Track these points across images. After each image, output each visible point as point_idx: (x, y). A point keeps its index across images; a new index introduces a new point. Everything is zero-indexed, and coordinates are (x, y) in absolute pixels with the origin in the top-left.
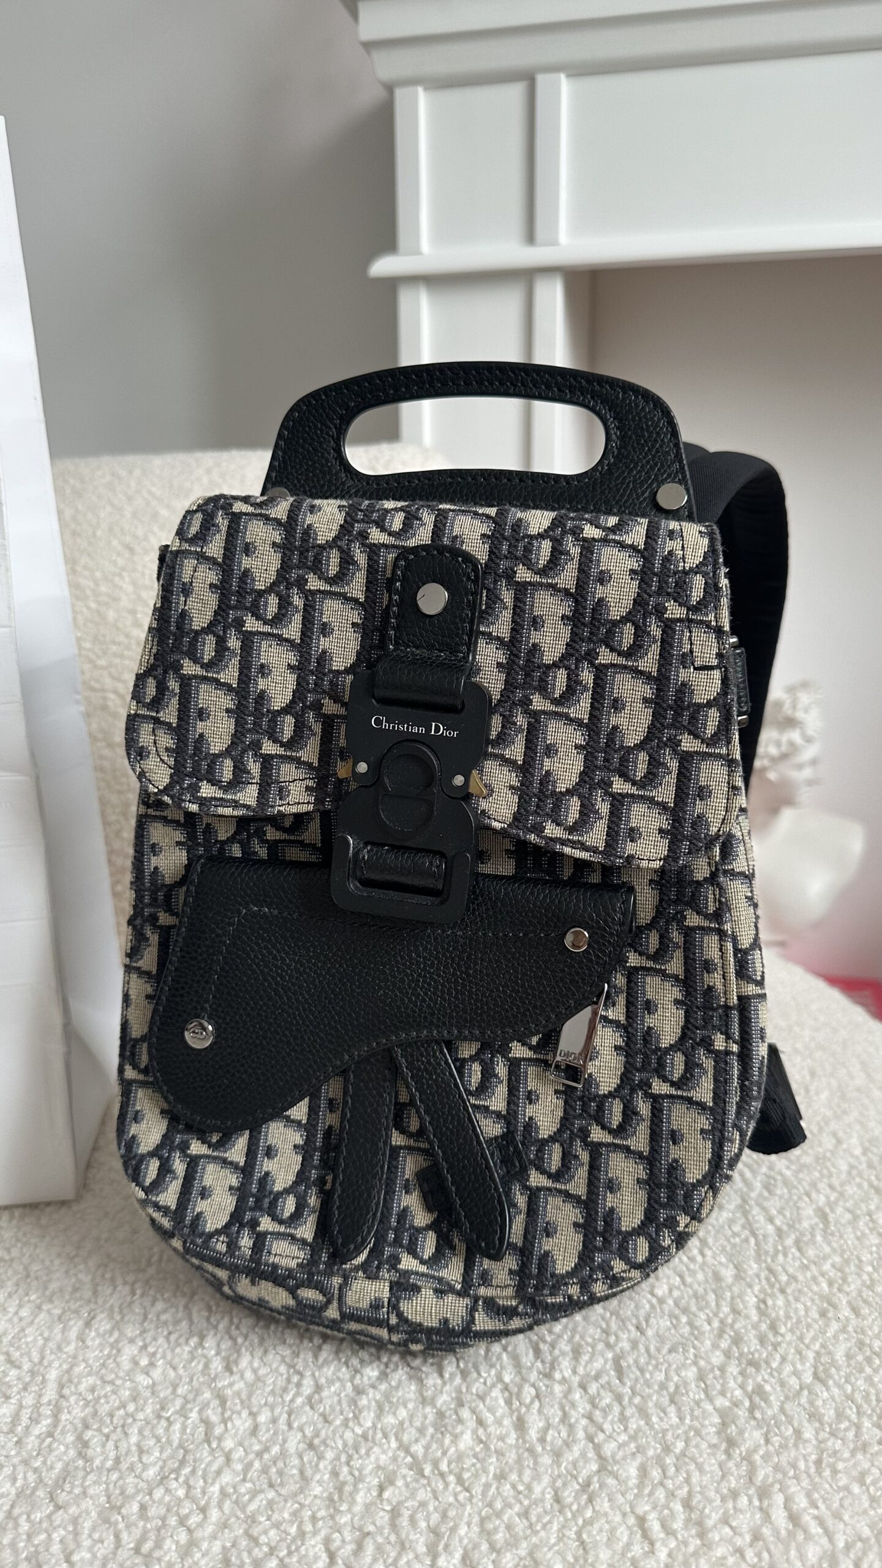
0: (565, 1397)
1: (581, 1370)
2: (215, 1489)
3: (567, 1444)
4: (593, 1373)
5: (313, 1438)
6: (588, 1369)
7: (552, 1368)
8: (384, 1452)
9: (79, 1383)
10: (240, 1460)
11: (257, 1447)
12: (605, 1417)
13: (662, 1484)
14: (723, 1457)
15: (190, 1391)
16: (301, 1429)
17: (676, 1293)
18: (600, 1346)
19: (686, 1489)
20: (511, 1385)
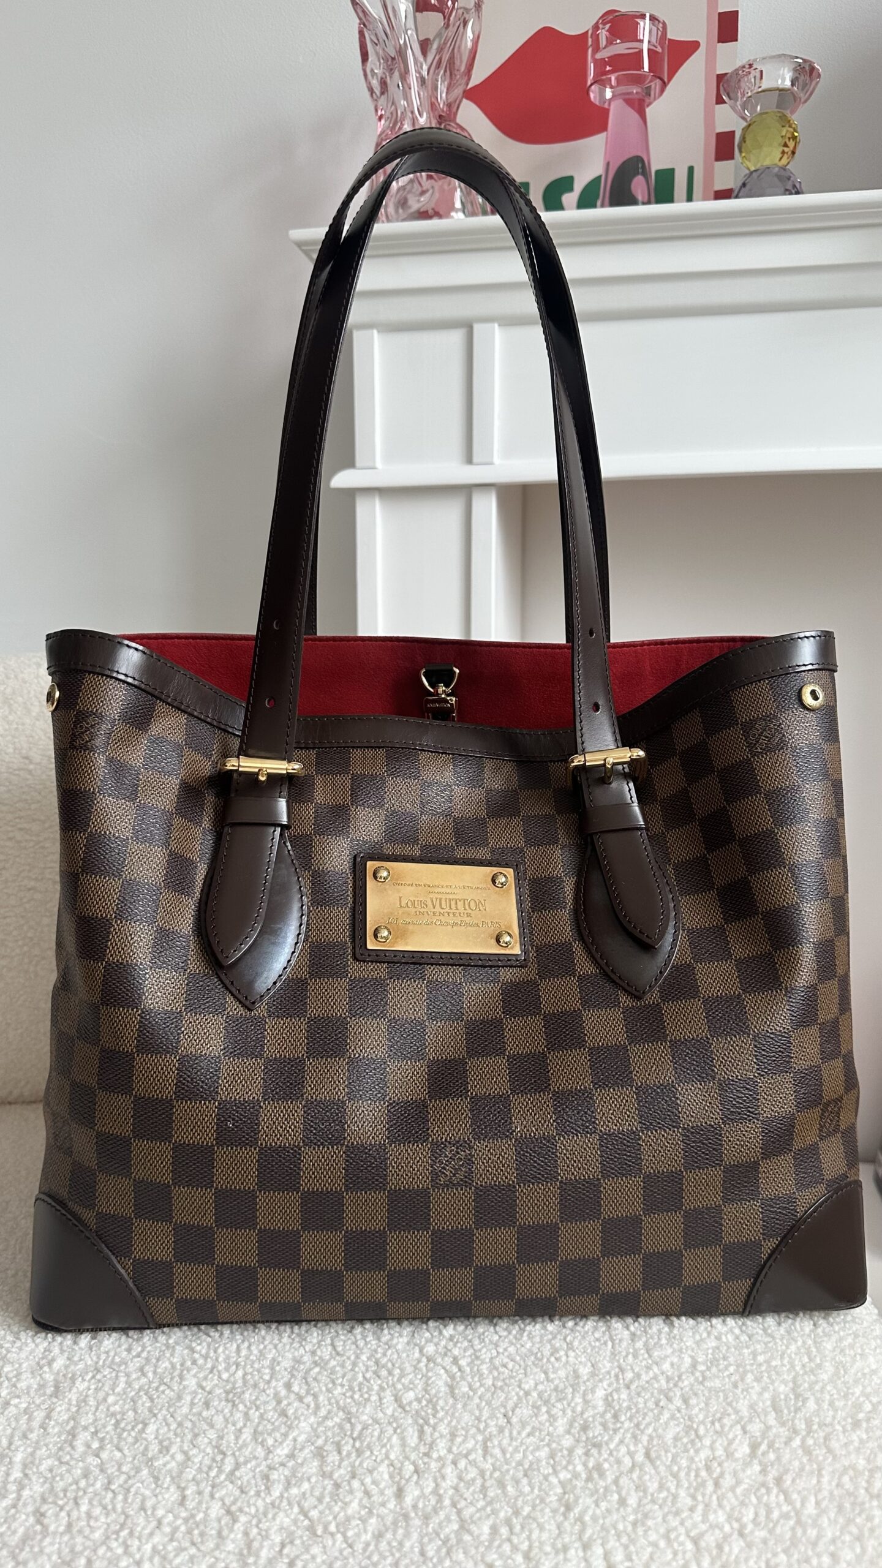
0: (439, 1471)
1: (455, 1449)
2: (148, 1548)
3: (435, 1511)
4: (464, 1452)
5: (231, 1505)
6: (461, 1449)
7: (431, 1448)
8: (287, 1516)
9: (40, 1464)
10: (169, 1524)
11: (184, 1514)
12: (468, 1489)
13: (509, 1540)
14: (562, 1518)
15: (132, 1469)
16: (222, 1499)
17: (540, 1387)
18: (473, 1431)
19: (527, 1543)
20: (396, 1462)
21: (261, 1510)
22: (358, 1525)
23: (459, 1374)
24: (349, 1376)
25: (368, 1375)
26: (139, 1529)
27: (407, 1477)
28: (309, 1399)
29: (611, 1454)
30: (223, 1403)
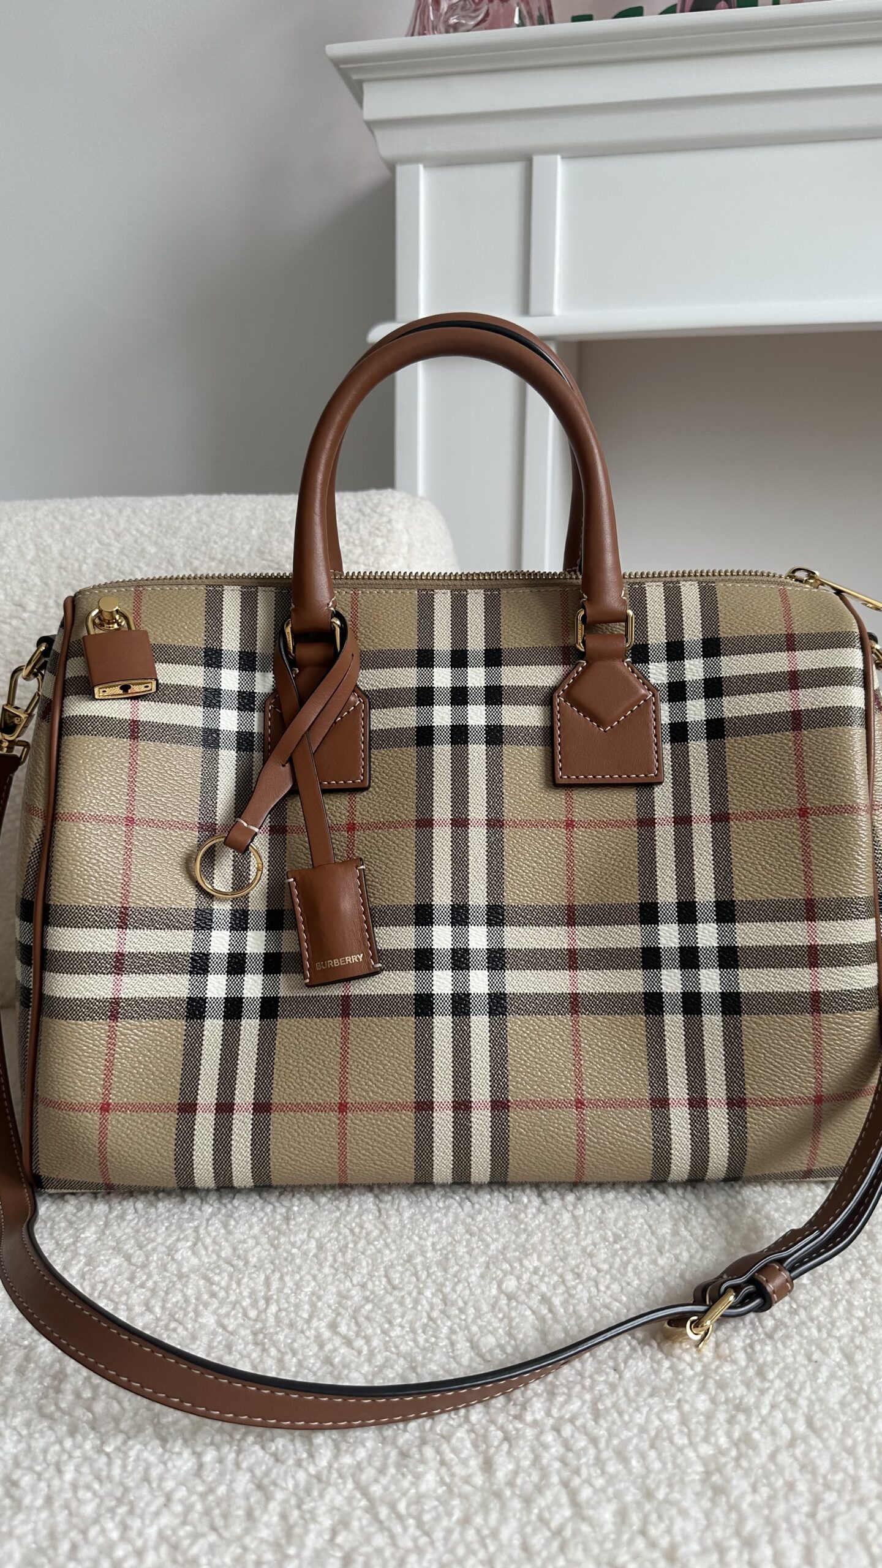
21: (302, 1484)
22: (435, 1508)
23: (550, 1315)
24: (410, 1316)
25: (435, 1314)
26: (142, 1505)
27: (496, 1443)
28: (360, 1343)
29: (763, 1421)
30: (250, 1347)
